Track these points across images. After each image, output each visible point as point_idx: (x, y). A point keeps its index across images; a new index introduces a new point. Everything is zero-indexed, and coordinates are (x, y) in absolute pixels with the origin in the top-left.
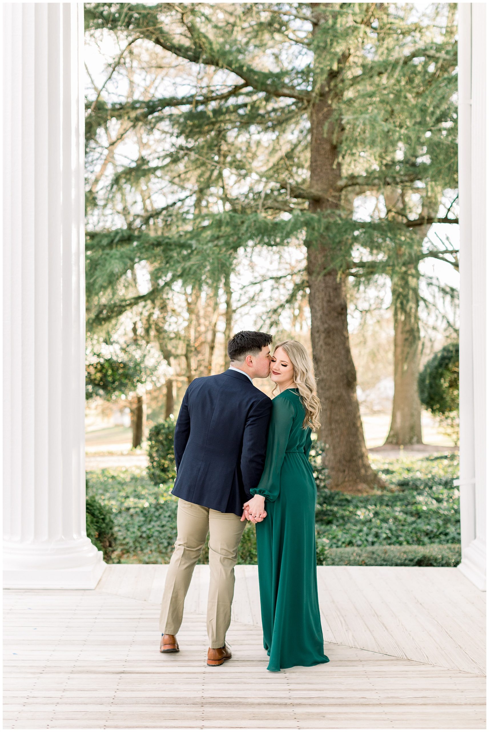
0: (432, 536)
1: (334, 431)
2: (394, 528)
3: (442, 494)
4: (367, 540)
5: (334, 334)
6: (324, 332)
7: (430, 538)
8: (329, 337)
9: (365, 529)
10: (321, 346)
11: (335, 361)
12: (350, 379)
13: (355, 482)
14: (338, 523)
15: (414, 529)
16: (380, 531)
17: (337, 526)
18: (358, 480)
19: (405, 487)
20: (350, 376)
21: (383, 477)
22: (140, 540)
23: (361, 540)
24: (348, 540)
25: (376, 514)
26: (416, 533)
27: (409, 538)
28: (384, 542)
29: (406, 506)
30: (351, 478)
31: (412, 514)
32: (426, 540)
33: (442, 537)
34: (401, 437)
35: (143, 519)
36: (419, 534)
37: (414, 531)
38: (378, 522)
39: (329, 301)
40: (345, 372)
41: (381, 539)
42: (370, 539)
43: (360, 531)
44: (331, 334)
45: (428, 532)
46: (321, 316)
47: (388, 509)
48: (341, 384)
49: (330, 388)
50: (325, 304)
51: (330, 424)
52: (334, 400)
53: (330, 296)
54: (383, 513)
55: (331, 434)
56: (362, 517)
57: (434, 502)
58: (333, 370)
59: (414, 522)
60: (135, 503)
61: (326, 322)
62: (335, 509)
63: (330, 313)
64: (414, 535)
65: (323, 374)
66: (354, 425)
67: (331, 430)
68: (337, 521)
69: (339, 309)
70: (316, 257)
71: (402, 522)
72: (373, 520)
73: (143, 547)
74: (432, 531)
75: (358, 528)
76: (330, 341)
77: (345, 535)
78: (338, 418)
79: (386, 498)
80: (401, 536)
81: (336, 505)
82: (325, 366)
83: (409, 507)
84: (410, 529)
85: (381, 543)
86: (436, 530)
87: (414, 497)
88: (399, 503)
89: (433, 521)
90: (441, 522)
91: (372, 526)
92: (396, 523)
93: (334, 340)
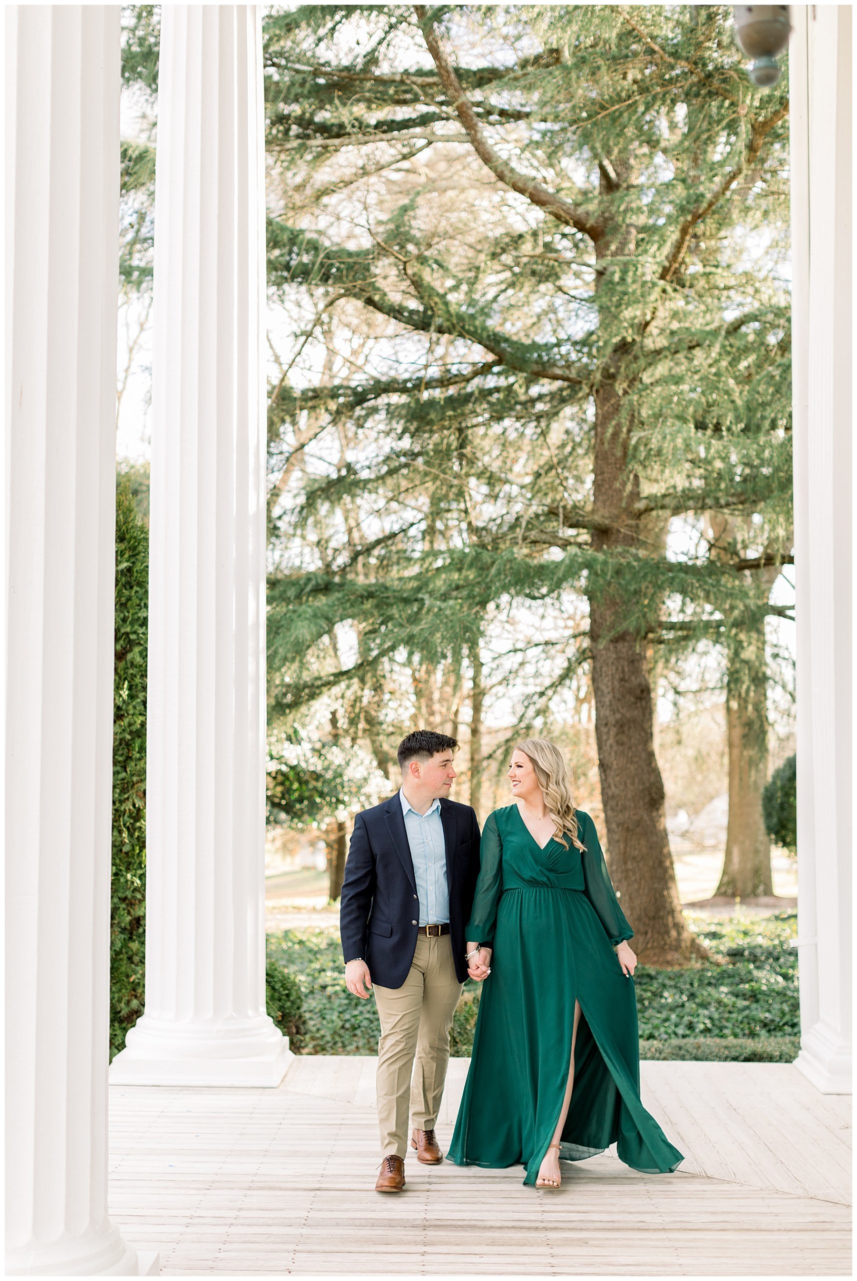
1: (631, 874)
2: (716, 1016)
4: (676, 1034)
5: (630, 728)
6: (615, 726)
7: (769, 1031)
8: (623, 732)
9: (673, 1017)
10: (611, 746)
11: (632, 768)
12: (656, 797)
13: (663, 950)
15: (747, 1017)
16: (695, 1020)
18: (666, 947)
19: (737, 958)
20: (654, 791)
21: (706, 943)
22: (342, 1032)
23: (666, 1033)
24: (647, 1032)
26: (749, 1023)
27: (738, 1030)
28: (700, 1035)
29: (737, 985)
31: (744, 996)
32: (763, 1032)
33: (787, 1029)
34: (739, 885)
36: (753, 1025)
37: (745, 1021)
38: (694, 1006)
39: (622, 680)
40: (647, 785)
42: (681, 1031)
43: (667, 1020)
44: (626, 728)
45: (767, 1021)
46: (611, 702)
47: (710, 989)
48: (641, 803)
49: (624, 808)
50: (617, 684)
51: (625, 863)
52: (631, 827)
53: (623, 672)
54: (702, 995)
55: (626, 878)
56: (670, 1000)
57: (780, 979)
58: (628, 782)
59: (747, 1008)
61: (618, 711)
63: (623, 696)
65: (613, 788)
66: (661, 863)
67: (627, 870)
69: (638, 692)
70: (602, 614)
71: (730, 1008)
72: (687, 1004)
74: (773, 1021)
75: (663, 1016)
76: (624, 739)
78: (636, 853)
79: (708, 975)
80: (726, 1027)
82: (617, 775)
83: (742, 986)
84: (740, 1018)
86: (777, 1019)
87: (750, 972)
88: (727, 981)
91: (684, 1013)
92: (721, 1009)
93: (630, 738)
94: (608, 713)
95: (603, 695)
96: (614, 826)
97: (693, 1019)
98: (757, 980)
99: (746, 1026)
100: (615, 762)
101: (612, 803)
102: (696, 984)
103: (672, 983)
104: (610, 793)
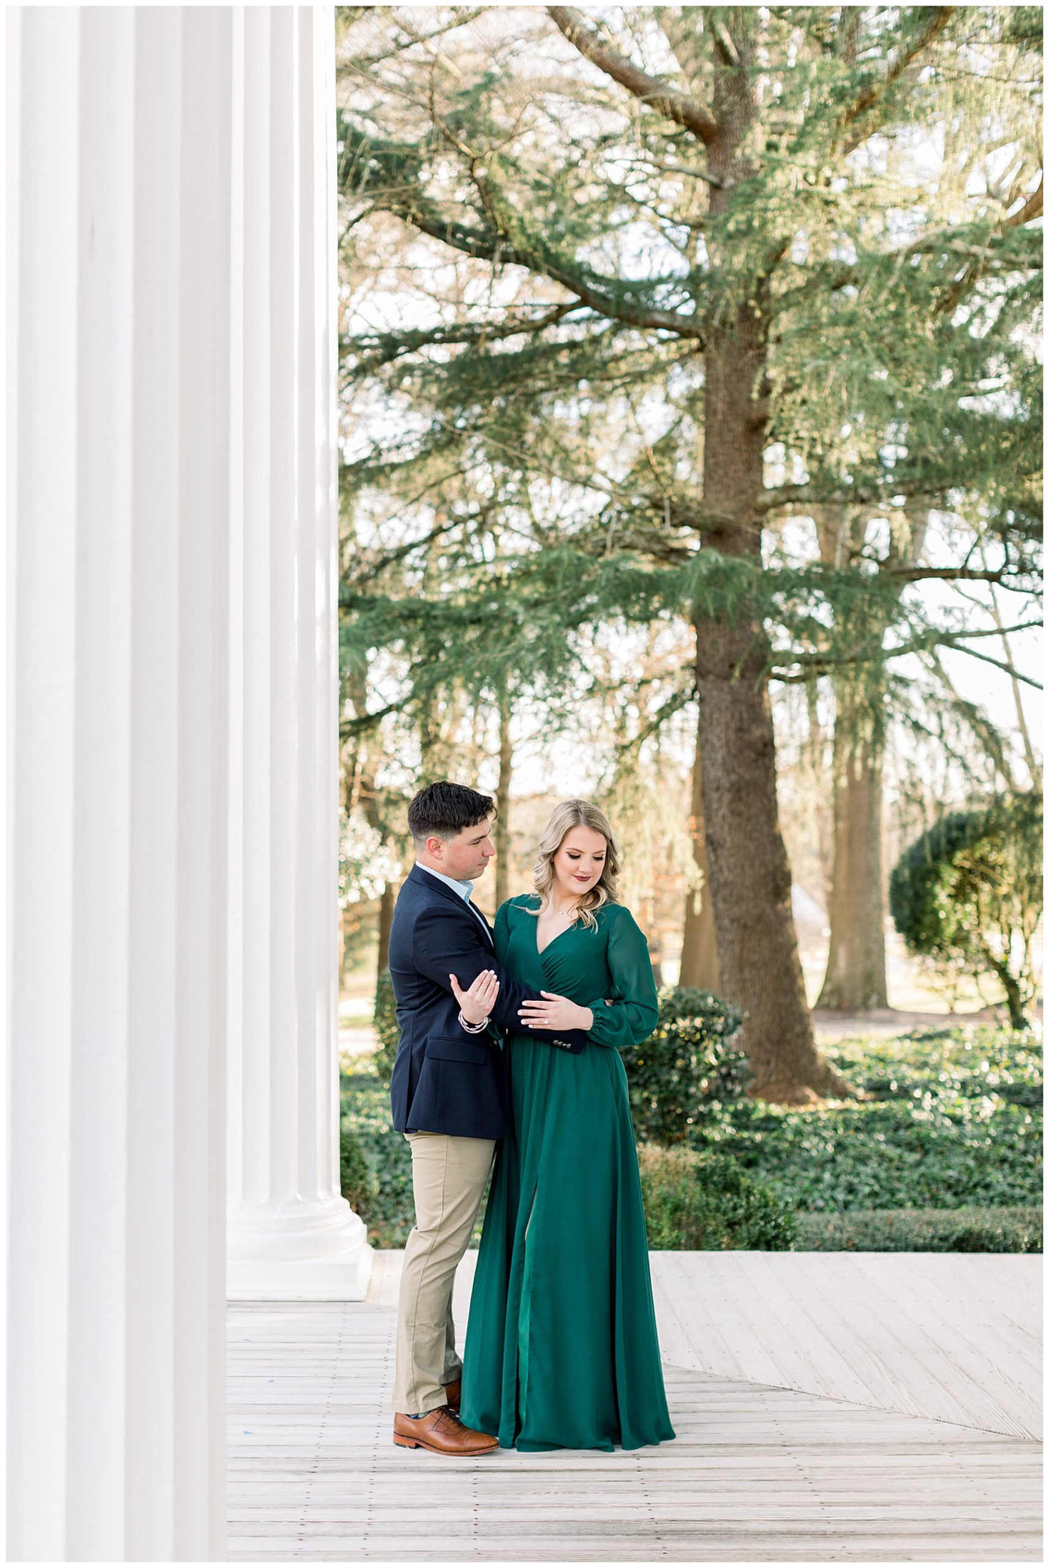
0: (960, 1189)
1: (748, 984)
2: (883, 1175)
3: (960, 1106)
4: (834, 1200)
5: (748, 794)
6: (729, 790)
7: (956, 1194)
8: (740, 799)
9: (827, 1176)
10: (724, 817)
11: (752, 846)
12: (780, 882)
13: (791, 1085)
14: (768, 1166)
15: (923, 1175)
16: (856, 1181)
17: (768, 1171)
18: (795, 1081)
20: (779, 875)
21: (840, 1073)
23: (822, 1197)
25: (840, 1146)
26: (928, 1185)
27: (915, 1194)
28: (868, 1203)
29: (896, 1130)
30: (781, 1077)
31: (911, 1148)
32: (949, 1197)
33: (980, 1191)
34: (846, 995)
35: (381, 1157)
36: (934, 1187)
37: (922, 1180)
38: (850, 1161)
39: (740, 730)
40: (771, 868)
41: (860, 1196)
42: (841, 1196)
43: (817, 1180)
44: (744, 794)
45: (952, 1181)
46: (723, 758)
47: (861, 1136)
48: (763, 891)
49: (741, 899)
50: (732, 736)
51: (741, 971)
52: (749, 924)
53: (741, 719)
54: (854, 1145)
55: (743, 990)
56: (814, 1153)
58: (747, 864)
59: (919, 1164)
60: (363, 1126)
61: (734, 771)
62: (758, 1137)
63: (741, 752)
64: (923, 1188)
65: (725, 873)
67: (741, 980)
68: (766, 1160)
69: (760, 746)
70: (714, 643)
71: (896, 1163)
72: (839, 1158)
73: (389, 1213)
74: (959, 1181)
75: (812, 1174)
76: (742, 808)
77: (788, 1189)
78: (756, 957)
79: (855, 1116)
80: (899, 1190)
81: (757, 1129)
82: (732, 856)
83: (902, 1132)
84: (915, 1177)
85: (861, 1204)
86: (965, 1178)
87: (908, 1114)
88: (878, 1126)
89: (956, 1160)
90: (971, 1163)
91: (838, 1170)
92: (885, 1165)
93: (749, 806)
94: (720, 773)
95: (713, 750)
96: (726, 922)
97: (852, 1179)
98: (920, 1124)
99: (925, 1189)
100: (728, 839)
101: (725, 892)
102: (840, 1130)
103: (809, 1128)
104: (722, 880)
